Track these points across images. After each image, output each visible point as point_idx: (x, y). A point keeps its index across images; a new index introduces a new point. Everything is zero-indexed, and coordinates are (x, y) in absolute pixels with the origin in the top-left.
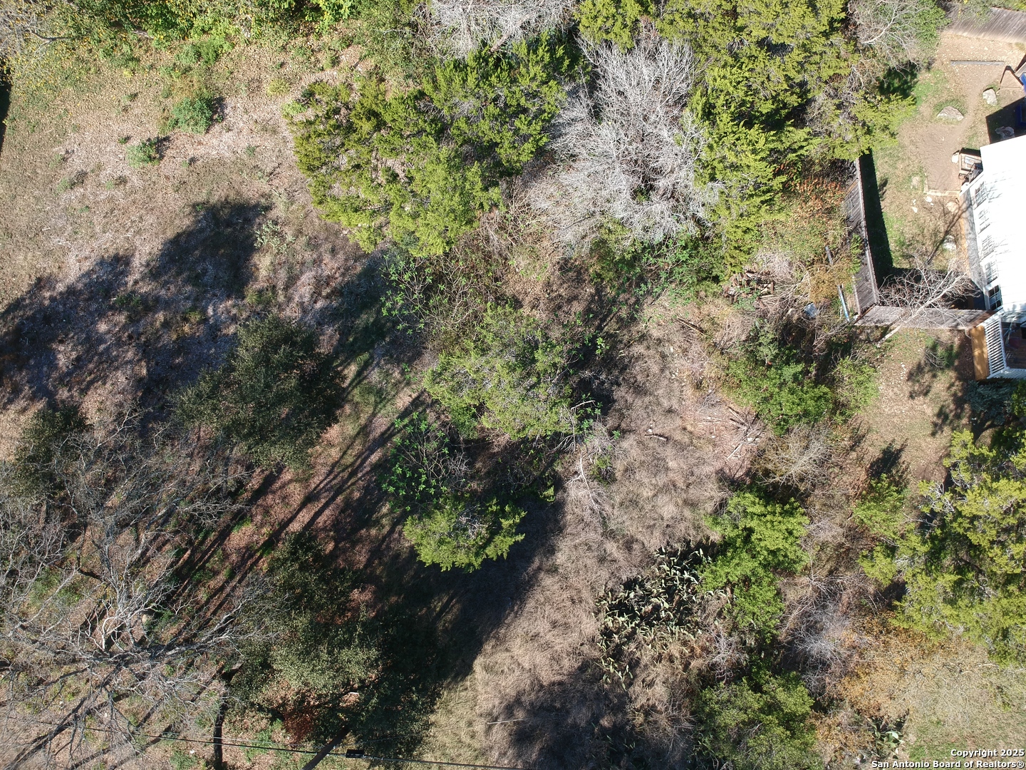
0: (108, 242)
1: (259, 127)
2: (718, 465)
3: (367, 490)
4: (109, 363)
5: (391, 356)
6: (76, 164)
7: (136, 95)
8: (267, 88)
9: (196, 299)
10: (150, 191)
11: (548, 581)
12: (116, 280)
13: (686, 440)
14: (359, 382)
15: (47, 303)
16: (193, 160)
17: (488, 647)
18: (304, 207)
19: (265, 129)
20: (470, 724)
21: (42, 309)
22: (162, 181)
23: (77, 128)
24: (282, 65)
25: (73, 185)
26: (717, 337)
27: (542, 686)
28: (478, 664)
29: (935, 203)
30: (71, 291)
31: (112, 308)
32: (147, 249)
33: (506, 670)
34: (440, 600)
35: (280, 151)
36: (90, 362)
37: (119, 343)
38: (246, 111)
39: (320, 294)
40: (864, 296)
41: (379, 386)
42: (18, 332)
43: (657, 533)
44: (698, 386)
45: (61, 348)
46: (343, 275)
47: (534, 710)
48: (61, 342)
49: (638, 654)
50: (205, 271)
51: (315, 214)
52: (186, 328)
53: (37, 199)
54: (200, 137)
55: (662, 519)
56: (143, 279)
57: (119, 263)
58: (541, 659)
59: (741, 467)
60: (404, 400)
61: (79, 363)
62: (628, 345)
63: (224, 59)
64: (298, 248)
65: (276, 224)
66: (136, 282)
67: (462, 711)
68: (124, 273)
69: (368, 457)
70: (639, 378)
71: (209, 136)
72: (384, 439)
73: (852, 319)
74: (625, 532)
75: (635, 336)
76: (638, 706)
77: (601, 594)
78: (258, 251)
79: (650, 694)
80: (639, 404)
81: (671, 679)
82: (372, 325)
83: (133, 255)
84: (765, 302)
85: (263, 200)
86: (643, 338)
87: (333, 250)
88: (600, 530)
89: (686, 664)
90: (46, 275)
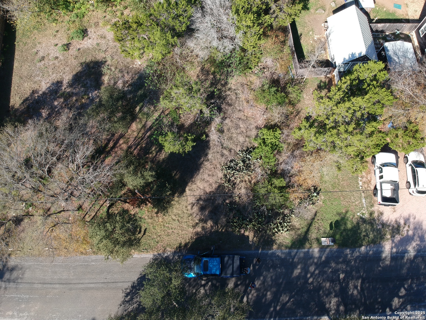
0: (54, 77)
1: (100, 37)
2: (256, 125)
3: (147, 143)
4: (59, 113)
5: (150, 103)
6: (41, 54)
7: (58, 31)
8: (101, 24)
9: (85, 92)
10: (66, 60)
11: (206, 163)
12: (59, 88)
13: (246, 118)
14: (141, 112)
15: (36, 98)
16: (79, 49)
17: (190, 184)
18: (117, 60)
19: (102, 37)
20: (186, 207)
21: (35, 100)
22: (70, 56)
23: (39, 43)
24: (105, 17)
25: (40, 61)
26: (253, 87)
27: (207, 193)
28: (187, 189)
29: (318, 39)
30: (44, 93)
31: (58, 97)
32: (67, 78)
33: (196, 190)
34: (173, 173)
35: (107, 44)
36: (53, 114)
37: (62, 108)
38: (95, 32)
39: (125, 86)
40: (296, 67)
41: (147, 112)
42: (28, 107)
43: (239, 147)
44: (248, 102)
45: (43, 111)
46: (132, 80)
47: (205, 201)
48: (43, 109)
49: (235, 181)
50: (87, 83)
51: (121, 62)
52: (83, 100)
53: (29, 66)
54: (81, 42)
55: (240, 142)
56: (67, 87)
57: (59, 83)
58: (206, 185)
59: (263, 124)
60: (156, 115)
61: (49, 115)
62: (225, 92)
63: (86, 17)
64: (116, 73)
65: (109, 66)
66: (65, 88)
67: (184, 203)
68: (61, 86)
69: (146, 134)
70: (229, 101)
71: (83, 41)
72: (151, 128)
73: (294, 77)
74: (229, 147)
75: (227, 89)
76: (237, 195)
77: (223, 165)
78: (103, 75)
79: (240, 192)
80: (230, 109)
81: (246, 187)
82: (143, 94)
83: (63, 80)
84: (266, 74)
85: (103, 59)
86: (229, 89)
87: (128, 72)
88: (221, 147)
89: (250, 182)
90: (35, 89)
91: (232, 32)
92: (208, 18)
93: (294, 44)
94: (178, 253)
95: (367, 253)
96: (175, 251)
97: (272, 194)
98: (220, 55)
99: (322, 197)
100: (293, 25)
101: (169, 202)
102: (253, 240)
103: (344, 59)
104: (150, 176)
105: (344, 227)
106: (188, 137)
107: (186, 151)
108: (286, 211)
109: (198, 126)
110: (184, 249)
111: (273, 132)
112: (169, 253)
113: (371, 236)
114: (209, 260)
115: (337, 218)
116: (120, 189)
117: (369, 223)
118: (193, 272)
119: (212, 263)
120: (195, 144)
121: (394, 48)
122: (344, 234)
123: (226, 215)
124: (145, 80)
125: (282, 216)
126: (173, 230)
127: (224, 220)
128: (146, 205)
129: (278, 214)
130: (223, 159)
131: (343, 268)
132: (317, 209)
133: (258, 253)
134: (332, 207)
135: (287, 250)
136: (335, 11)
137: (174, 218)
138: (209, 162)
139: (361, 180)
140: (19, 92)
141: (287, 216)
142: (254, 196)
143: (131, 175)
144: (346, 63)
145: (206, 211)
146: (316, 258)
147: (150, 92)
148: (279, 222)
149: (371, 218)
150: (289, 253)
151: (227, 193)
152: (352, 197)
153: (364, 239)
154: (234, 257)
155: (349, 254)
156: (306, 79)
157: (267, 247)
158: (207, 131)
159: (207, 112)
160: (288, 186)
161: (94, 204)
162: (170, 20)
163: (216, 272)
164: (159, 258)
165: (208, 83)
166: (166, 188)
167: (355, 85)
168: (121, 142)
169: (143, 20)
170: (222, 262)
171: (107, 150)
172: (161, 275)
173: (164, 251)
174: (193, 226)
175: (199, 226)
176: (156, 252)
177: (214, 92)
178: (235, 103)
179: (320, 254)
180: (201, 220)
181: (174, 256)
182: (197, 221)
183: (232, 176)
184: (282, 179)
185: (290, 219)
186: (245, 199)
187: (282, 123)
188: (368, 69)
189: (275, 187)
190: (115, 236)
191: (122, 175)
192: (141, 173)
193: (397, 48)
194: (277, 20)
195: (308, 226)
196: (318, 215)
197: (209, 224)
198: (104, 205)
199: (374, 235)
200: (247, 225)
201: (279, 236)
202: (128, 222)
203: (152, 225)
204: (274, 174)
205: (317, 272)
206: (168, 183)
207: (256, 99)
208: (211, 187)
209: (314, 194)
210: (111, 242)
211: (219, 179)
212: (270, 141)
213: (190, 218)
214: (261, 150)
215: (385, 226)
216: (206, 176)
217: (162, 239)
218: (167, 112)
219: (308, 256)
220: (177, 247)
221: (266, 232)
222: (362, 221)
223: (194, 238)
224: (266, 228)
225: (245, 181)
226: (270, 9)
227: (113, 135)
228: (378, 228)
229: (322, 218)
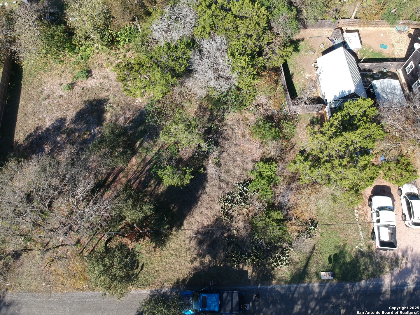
0: (59, 114)
1: (103, 77)
2: (252, 158)
3: (146, 177)
4: (61, 149)
5: (150, 138)
6: (46, 93)
7: (64, 71)
8: (104, 65)
9: (88, 128)
10: (70, 98)
11: (204, 196)
12: (62, 125)
13: (242, 152)
14: (141, 146)
15: (40, 134)
16: (83, 88)
17: (188, 217)
18: (119, 98)
19: (105, 77)
20: (184, 241)
21: (39, 136)
22: (74, 95)
23: (45, 82)
24: (108, 59)
25: (46, 99)
26: (248, 122)
27: (205, 227)
28: (185, 222)
29: (309, 78)
30: (48, 130)
31: (61, 133)
32: (71, 115)
33: (194, 223)
34: (172, 206)
35: (110, 83)
36: (56, 149)
37: (64, 143)
38: (99, 73)
39: (126, 123)
40: (289, 104)
41: (147, 147)
42: (32, 143)
43: (236, 179)
44: (244, 136)
45: (46, 146)
46: (133, 116)
47: (203, 234)
48: (46, 144)
49: (233, 214)
50: (90, 120)
51: (122, 100)
52: (85, 136)
53: (34, 104)
54: (85, 81)
55: (237, 175)
56: (70, 124)
57: (62, 120)
58: (204, 218)
59: (259, 158)
60: (156, 149)
61: (52, 150)
62: (222, 127)
63: (90, 58)
64: (118, 110)
65: (111, 104)
66: (68, 125)
67: (182, 237)
68: (64, 123)
69: (146, 168)
70: (226, 136)
71: (87, 81)
72: (150, 162)
73: (287, 113)
74: (226, 180)
75: (224, 124)
76: (235, 229)
77: (220, 197)
78: (106, 112)
79: (238, 225)
80: (227, 143)
81: (244, 220)
82: (143, 129)
83: (67, 117)
84: (260, 110)
85: (106, 98)
86: (226, 125)
87: (129, 110)
88: (219, 180)
89: (248, 215)
90: (39, 126)
91: (228, 72)
92: (205, 60)
93: (286, 83)
94: (176, 288)
95: (367, 287)
96: (172, 287)
97: (270, 227)
98: (217, 93)
99: (319, 229)
100: (285, 65)
101: (167, 236)
102: (252, 275)
103: (335, 96)
104: (148, 209)
105: (343, 261)
106: (186, 170)
107: (185, 184)
108: (285, 245)
109: (196, 159)
110: (182, 285)
111: (269, 165)
112: (167, 289)
113: (370, 269)
114: (208, 296)
115: (336, 251)
116: (118, 223)
117: (367, 256)
118: (191, 309)
119: (210, 299)
120: (193, 177)
121: (382, 85)
122: (344, 267)
123: (224, 250)
124: (146, 117)
125: (280, 250)
126: (171, 265)
127: (222, 254)
128: (144, 239)
129: (276, 248)
130: (221, 192)
131: (343, 303)
132: (315, 242)
133: (257, 289)
134: (330, 240)
135: (287, 285)
136: (324, 53)
137: (172, 252)
138: (207, 195)
139: (357, 213)
140: (23, 128)
141: (285, 250)
142: (252, 230)
143: (130, 209)
144: (336, 100)
145: (204, 245)
146: (317, 293)
147: (150, 128)
148: (278, 256)
149: (370, 251)
150: (289, 288)
151: (225, 227)
152: (350, 230)
153: (363, 273)
154: (233, 292)
155: (349, 288)
156: (299, 115)
157: (266, 282)
158: (204, 164)
159: (204, 146)
160: (286, 219)
161: (92, 238)
162: (170, 62)
163: (214, 309)
164: (156, 294)
165: (205, 119)
166: (164, 222)
167: (346, 120)
168: (121, 176)
169: (145, 62)
170: (221, 298)
171: (107, 184)
172: (159, 312)
173: (162, 287)
174: (191, 261)
175: (197, 261)
176: (154, 288)
177: (211, 127)
178: (232, 137)
179: (320, 289)
180: (199, 255)
181: (171, 292)
182: (195, 256)
183: (230, 209)
184: (279, 212)
185: (288, 253)
186: (243, 232)
187: (278, 156)
188: (358, 106)
189: (273, 220)
190: (114, 271)
191: (121, 209)
192: (140, 207)
193: (384, 85)
194: (269, 61)
195: (307, 260)
196: (316, 248)
197: (208, 258)
198: (102, 240)
199: (373, 269)
200: (245, 259)
201: (278, 271)
202: (126, 257)
203: (149, 260)
204: (271, 207)
205: (317, 308)
206: (166, 216)
207: (252, 134)
208: (209, 220)
209: (311, 227)
210: (109, 277)
211: (217, 212)
212: (266, 174)
213: (188, 252)
214: (257, 182)
215: (383, 259)
216: (204, 209)
217: (160, 274)
218: (166, 147)
219: (308, 291)
220: (174, 283)
221: (265, 266)
222: (360, 255)
223: (192, 273)
224: (265, 262)
225: (243, 214)
226: (263, 51)
227: (113, 169)
228: (377, 261)
229: (320, 251)
